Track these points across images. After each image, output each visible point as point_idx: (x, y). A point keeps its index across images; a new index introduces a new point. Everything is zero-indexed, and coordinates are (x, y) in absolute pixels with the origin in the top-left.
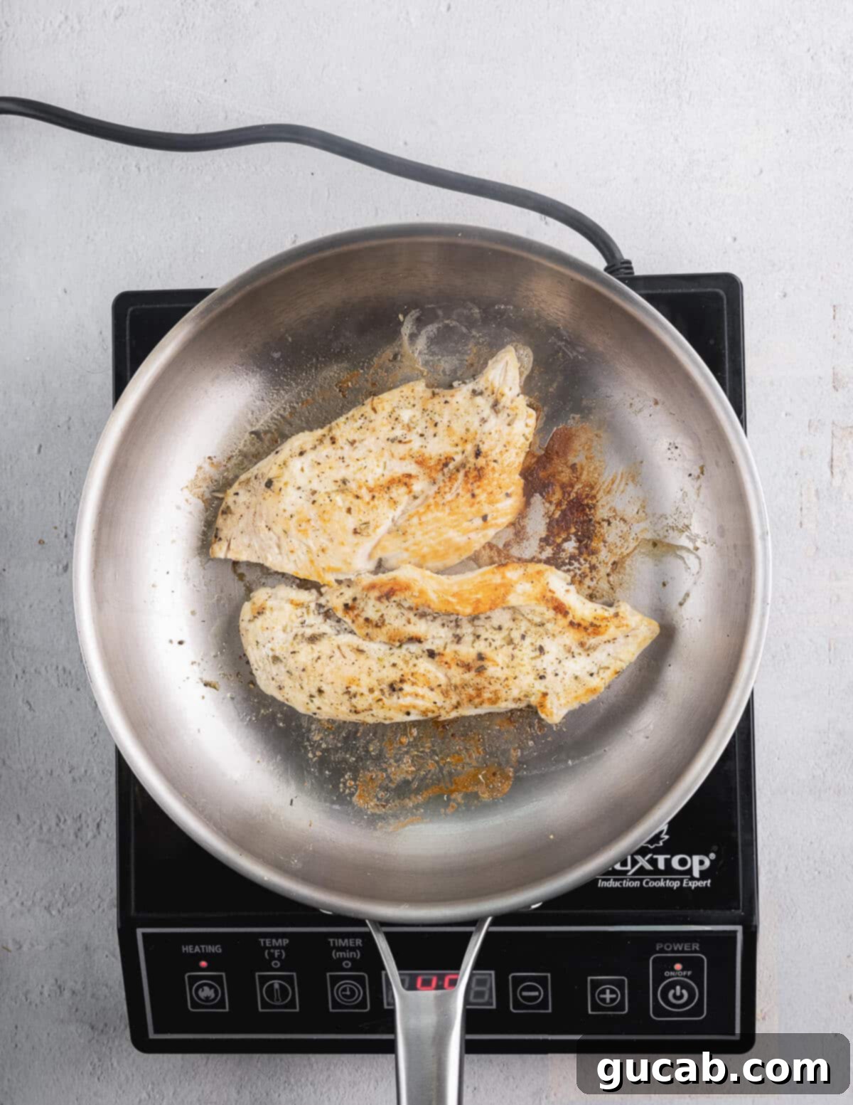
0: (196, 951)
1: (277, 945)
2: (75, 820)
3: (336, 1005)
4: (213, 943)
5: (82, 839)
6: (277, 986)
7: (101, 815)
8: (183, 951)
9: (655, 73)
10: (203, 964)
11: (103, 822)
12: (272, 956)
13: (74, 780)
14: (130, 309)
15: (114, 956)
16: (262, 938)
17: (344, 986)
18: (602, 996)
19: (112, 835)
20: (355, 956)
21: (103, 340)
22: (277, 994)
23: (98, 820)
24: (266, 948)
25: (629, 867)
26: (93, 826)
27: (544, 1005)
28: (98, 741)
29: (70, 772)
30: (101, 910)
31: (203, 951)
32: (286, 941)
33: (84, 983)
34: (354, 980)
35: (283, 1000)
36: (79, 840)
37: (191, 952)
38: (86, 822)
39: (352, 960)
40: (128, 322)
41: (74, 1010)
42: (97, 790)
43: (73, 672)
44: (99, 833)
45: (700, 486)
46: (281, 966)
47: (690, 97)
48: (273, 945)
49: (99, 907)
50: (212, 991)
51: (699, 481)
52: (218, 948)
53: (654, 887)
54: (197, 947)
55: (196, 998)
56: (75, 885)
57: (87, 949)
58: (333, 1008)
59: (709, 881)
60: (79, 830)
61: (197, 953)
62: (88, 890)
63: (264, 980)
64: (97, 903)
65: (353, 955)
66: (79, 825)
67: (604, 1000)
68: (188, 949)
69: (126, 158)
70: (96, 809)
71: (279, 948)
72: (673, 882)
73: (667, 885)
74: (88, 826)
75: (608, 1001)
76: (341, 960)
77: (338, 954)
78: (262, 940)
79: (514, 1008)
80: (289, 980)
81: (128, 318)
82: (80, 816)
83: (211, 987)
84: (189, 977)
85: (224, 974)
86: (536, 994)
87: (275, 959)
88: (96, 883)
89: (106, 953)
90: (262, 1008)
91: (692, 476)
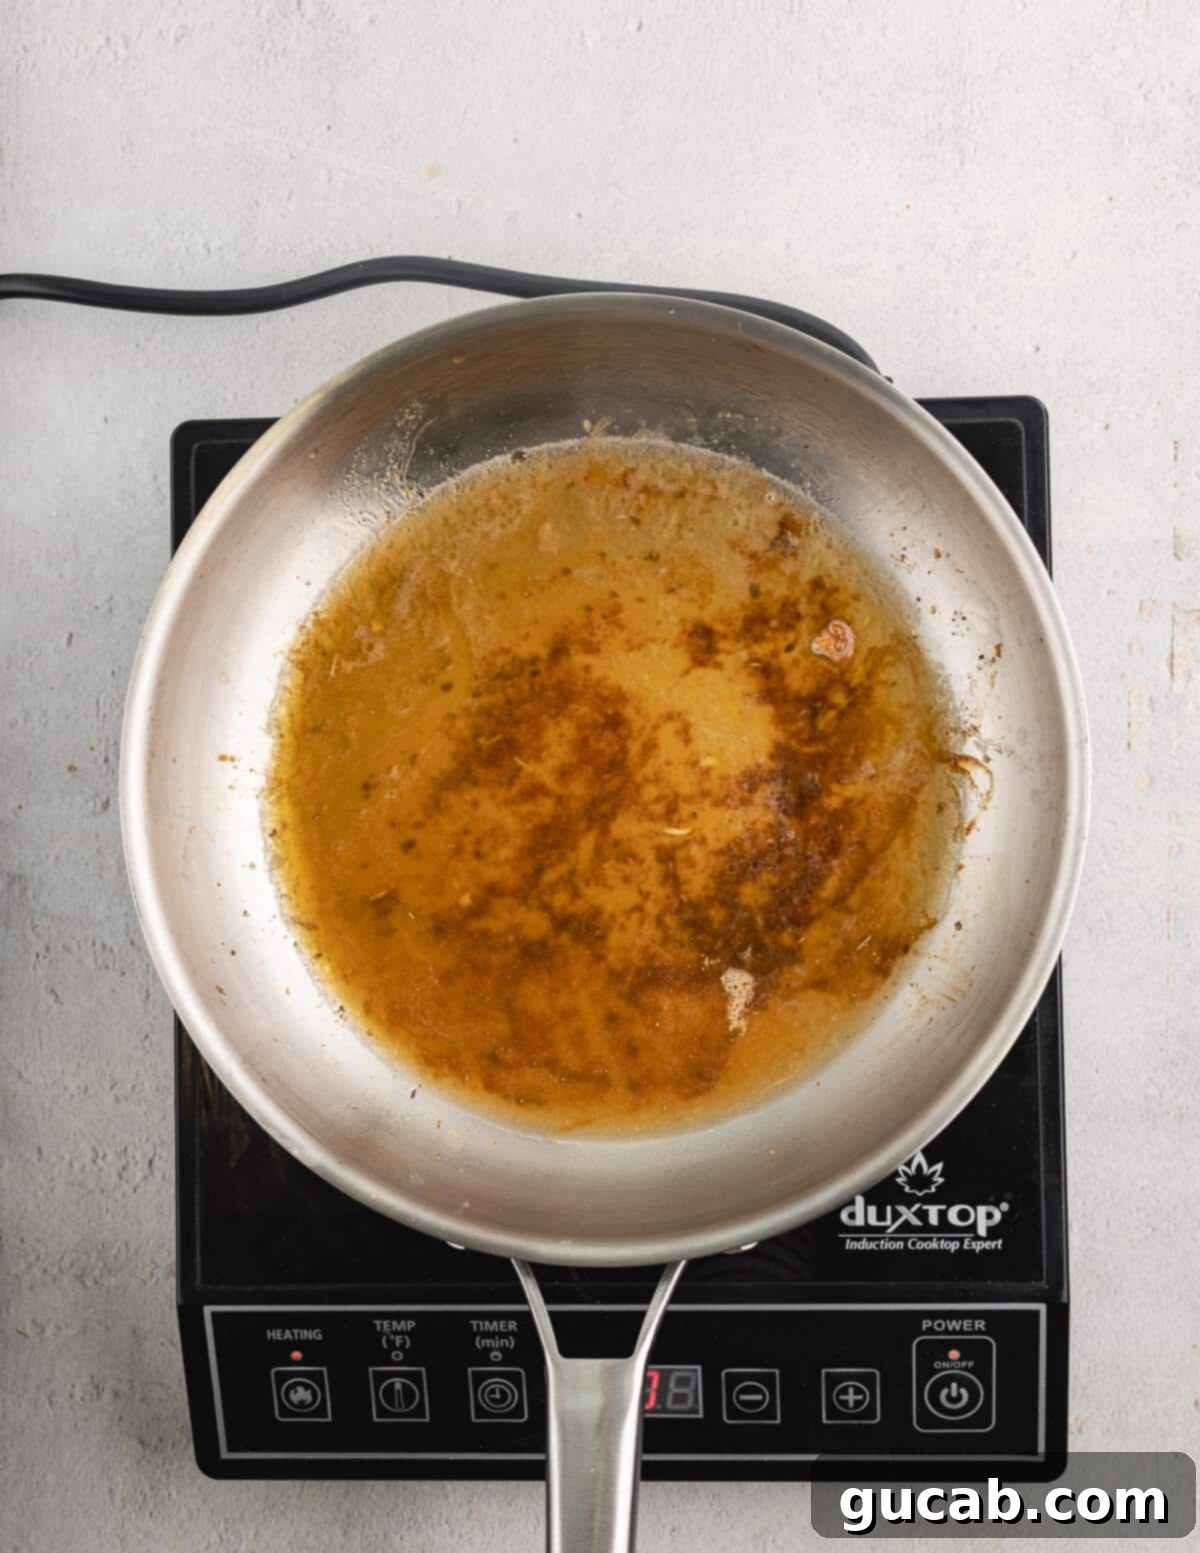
0: (286, 1337)
1: (399, 1329)
2: (118, 1155)
3: (481, 1413)
4: (310, 1327)
5: (127, 1181)
6: (398, 1386)
7: (155, 1148)
8: (269, 1337)
9: (926, 117)
10: (297, 1355)
11: (157, 1158)
12: (391, 1343)
13: (117, 1100)
14: (196, 445)
15: (172, 1343)
16: (378, 1319)
17: (493, 1386)
18: (843, 1397)
19: (170, 1176)
20: (507, 1344)
21: (158, 489)
22: (399, 1398)
23: (151, 1155)
24: (381, 1334)
25: (888, 1222)
26: (143, 1164)
27: (770, 1413)
28: (151, 1045)
29: (112, 1088)
30: (154, 1279)
31: (296, 1337)
32: (411, 1324)
33: (131, 1381)
34: (506, 1379)
35: (407, 1406)
36: (124, 1183)
37: (279, 1338)
38: (133, 1157)
39: (503, 1350)
40: (193, 464)
41: (117, 1418)
42: (148, 1114)
43: (116, 950)
44: (152, 1173)
45: (996, 673)
46: (405, 1358)
47: (975, 151)
48: (394, 1329)
49: (152, 1275)
50: (309, 1392)
51: (994, 665)
52: (317, 1333)
53: (924, 1249)
54: (287, 1332)
55: (286, 1403)
56: (118, 1244)
57: (134, 1332)
58: (477, 1417)
59: (1000, 1242)
60: (124, 1168)
61: (288, 1339)
62: (136, 1252)
63: (380, 1377)
64: (149, 1269)
65: (504, 1343)
66: (124, 1162)
67: (845, 1403)
68: (275, 1334)
69: (191, 236)
70: (147, 1140)
71: (401, 1333)
72: (950, 1243)
73: (942, 1247)
74: (136, 1164)
75: (851, 1404)
76: (488, 1350)
77: (483, 1341)
78: (378, 1322)
79: (729, 1417)
80: (415, 1377)
81: (193, 457)
82: (126, 1149)
83: (307, 1387)
84: (277, 1373)
85: (325, 1369)
86: (759, 1397)
87: (396, 1349)
88: (148, 1243)
89: (162, 1340)
90: (379, 1416)
91: (985, 660)
